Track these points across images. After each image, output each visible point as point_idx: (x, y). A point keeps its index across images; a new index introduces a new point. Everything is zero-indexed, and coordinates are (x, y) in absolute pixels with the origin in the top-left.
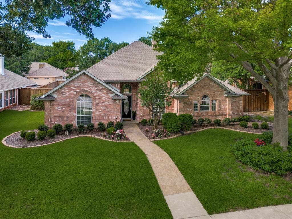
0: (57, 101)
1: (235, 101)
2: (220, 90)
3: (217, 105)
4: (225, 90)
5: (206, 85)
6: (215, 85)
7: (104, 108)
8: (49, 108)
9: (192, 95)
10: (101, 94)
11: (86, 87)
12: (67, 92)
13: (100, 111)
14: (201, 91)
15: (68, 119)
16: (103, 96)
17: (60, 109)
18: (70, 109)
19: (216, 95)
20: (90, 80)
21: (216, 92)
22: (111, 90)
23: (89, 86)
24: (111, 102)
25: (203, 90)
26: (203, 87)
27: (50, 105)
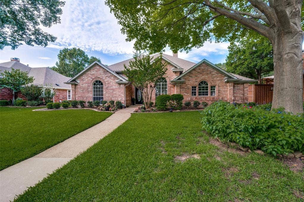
0: (79, 86)
1: (239, 89)
2: (220, 75)
3: (216, 90)
4: (226, 76)
5: (204, 71)
6: (214, 71)
7: (112, 91)
8: (74, 90)
9: (189, 81)
10: (109, 80)
11: (99, 75)
12: (86, 78)
13: (109, 94)
14: (198, 77)
15: (87, 98)
16: (111, 82)
17: (81, 91)
18: (88, 91)
19: (215, 81)
20: (101, 69)
21: (215, 77)
22: (117, 77)
23: (101, 74)
24: (117, 86)
25: (201, 76)
26: (201, 73)
27: (75, 88)
